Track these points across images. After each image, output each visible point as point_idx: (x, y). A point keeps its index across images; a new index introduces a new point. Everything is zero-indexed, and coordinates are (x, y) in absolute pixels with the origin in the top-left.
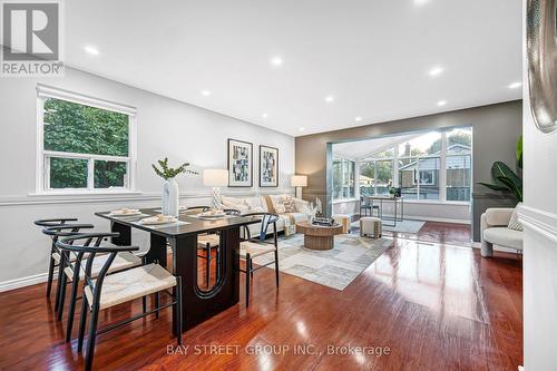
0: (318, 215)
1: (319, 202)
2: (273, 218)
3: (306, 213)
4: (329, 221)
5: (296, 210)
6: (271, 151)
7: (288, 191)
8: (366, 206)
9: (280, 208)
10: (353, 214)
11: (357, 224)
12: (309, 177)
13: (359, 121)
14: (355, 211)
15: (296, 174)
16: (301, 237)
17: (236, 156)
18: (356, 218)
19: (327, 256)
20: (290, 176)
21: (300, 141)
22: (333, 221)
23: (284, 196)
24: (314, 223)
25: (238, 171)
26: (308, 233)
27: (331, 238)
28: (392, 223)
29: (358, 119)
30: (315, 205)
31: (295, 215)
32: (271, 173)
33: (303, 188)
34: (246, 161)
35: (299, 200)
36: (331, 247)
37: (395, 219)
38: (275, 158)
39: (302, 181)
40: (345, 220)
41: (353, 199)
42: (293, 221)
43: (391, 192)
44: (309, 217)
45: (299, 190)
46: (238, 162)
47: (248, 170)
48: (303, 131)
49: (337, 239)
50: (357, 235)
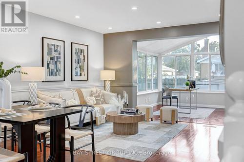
0: (126, 105)
1: (126, 95)
2: (89, 109)
3: (115, 104)
4: (134, 110)
5: (105, 102)
6: (81, 47)
7: (97, 84)
8: (167, 96)
9: (91, 101)
10: (155, 104)
11: (158, 113)
12: (117, 71)
13: (159, 24)
14: (158, 101)
15: (105, 69)
16: (110, 126)
17: (49, 53)
18: (159, 107)
19: (133, 140)
20: (99, 71)
21: (108, 38)
22: (137, 111)
23: (94, 90)
24: (122, 112)
25: (51, 67)
26: (117, 121)
27: (136, 125)
28: (188, 111)
29: (159, 23)
30: (122, 97)
31: (105, 106)
32: (81, 68)
33: (112, 81)
34: (58, 58)
35: (108, 92)
36: (136, 132)
37: (190, 108)
38: (86, 54)
39: (110, 75)
40: (148, 109)
41: (157, 91)
42: (103, 111)
43: (187, 85)
44: (118, 107)
45: (108, 84)
46: (52, 59)
47: (61, 66)
48: (110, 29)
49: (141, 126)
50: (158, 122)
